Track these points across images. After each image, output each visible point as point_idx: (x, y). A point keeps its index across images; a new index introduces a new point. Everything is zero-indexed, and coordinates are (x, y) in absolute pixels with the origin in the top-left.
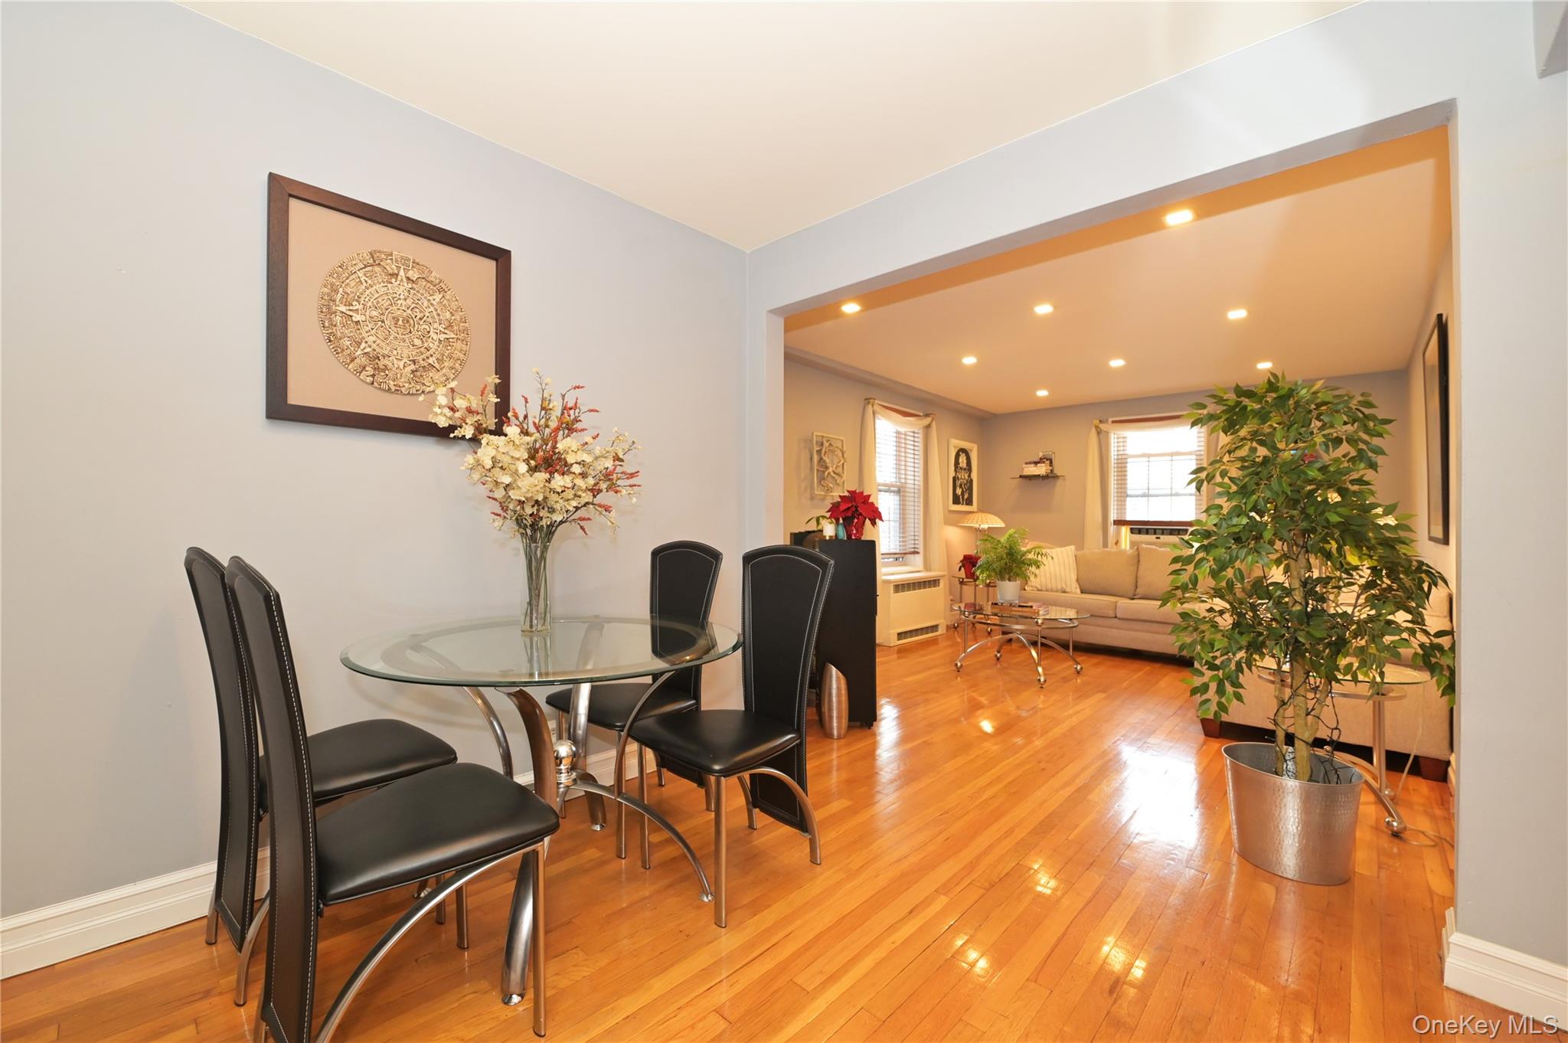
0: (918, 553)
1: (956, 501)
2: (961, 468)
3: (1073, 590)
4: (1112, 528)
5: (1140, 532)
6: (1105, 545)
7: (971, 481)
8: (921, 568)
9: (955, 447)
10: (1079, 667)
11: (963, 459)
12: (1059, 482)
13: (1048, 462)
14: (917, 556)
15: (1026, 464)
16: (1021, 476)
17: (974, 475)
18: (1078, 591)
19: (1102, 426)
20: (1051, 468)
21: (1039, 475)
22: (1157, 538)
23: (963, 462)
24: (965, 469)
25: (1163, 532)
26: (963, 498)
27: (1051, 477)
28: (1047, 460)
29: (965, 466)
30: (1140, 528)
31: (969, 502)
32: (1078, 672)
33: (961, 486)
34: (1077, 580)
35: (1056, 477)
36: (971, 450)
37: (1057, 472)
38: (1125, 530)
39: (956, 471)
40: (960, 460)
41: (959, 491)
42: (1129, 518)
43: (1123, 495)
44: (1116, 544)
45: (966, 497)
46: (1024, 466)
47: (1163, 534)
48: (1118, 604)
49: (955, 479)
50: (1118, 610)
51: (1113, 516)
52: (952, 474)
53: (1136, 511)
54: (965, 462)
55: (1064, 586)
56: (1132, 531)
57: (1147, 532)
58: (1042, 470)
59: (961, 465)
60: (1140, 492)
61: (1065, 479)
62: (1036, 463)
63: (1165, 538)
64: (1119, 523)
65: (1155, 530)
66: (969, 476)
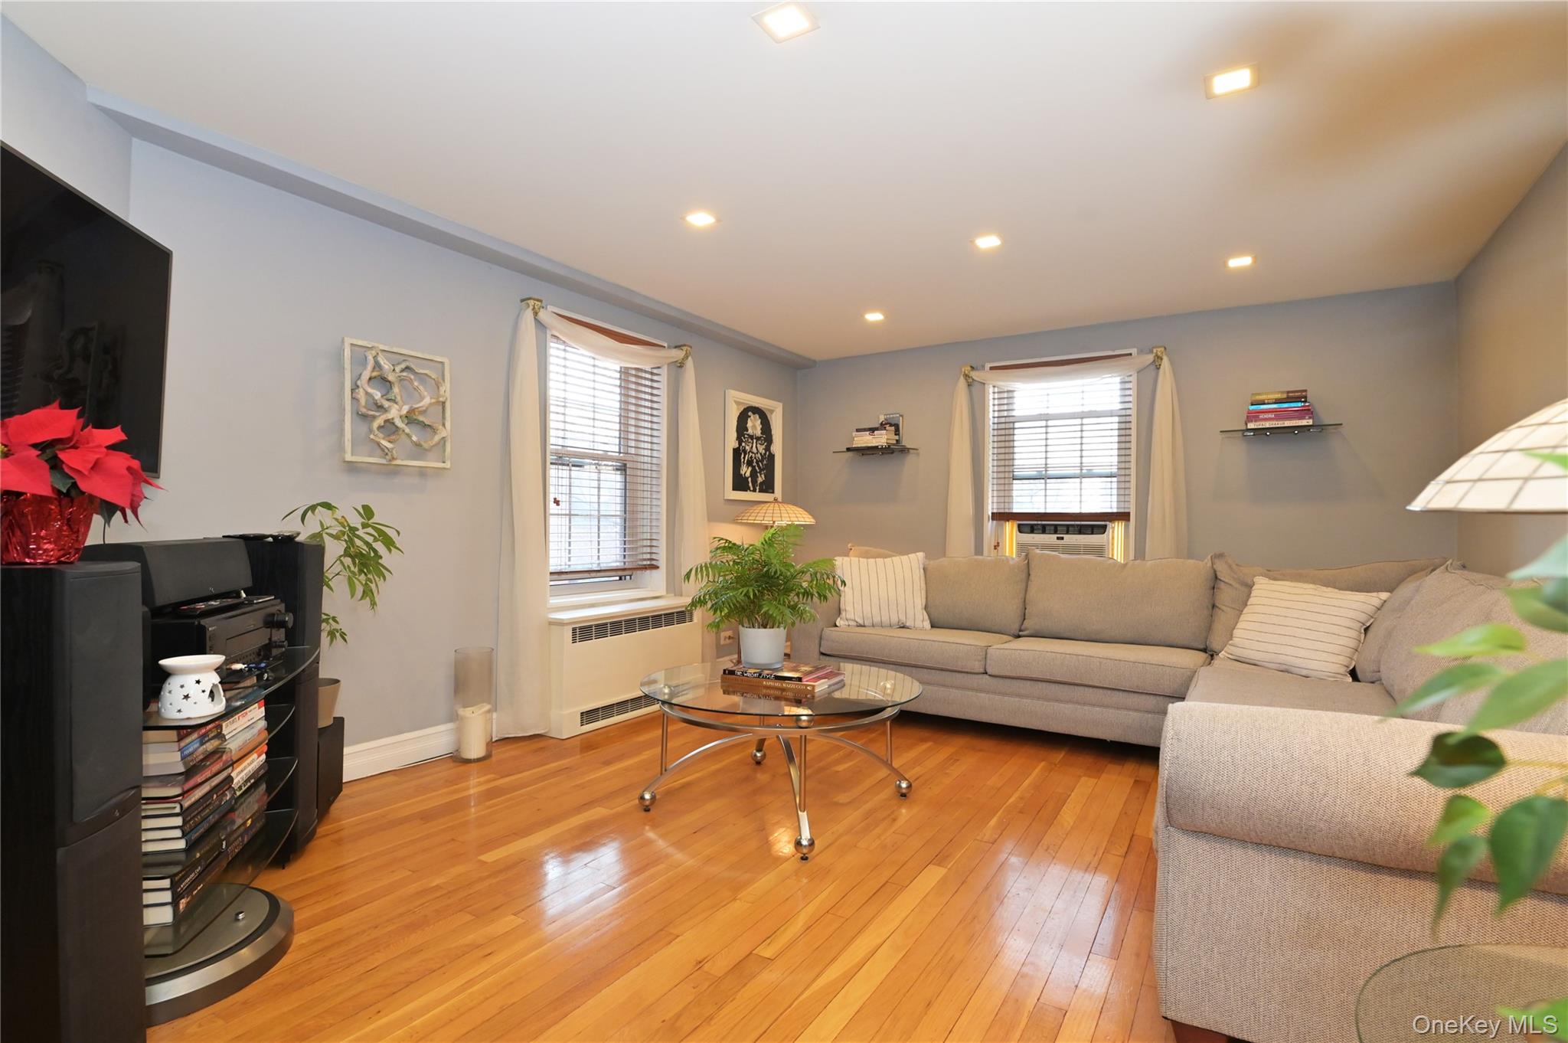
0: (657, 567)
1: (740, 484)
2: (751, 437)
3: (919, 624)
4: (989, 526)
5: (1032, 530)
6: (979, 550)
7: (772, 457)
8: (662, 592)
9: (738, 403)
10: (904, 785)
11: (754, 425)
12: (910, 459)
13: (893, 428)
14: (654, 572)
15: (858, 430)
16: (849, 450)
17: (777, 448)
18: (927, 625)
19: (974, 375)
20: (897, 437)
21: (876, 448)
22: (1058, 538)
23: (754, 427)
24: (758, 439)
25: (1068, 530)
26: (754, 482)
27: (895, 451)
28: (891, 425)
29: (758, 433)
30: (1033, 523)
31: (768, 487)
32: (904, 795)
33: (750, 463)
34: (926, 608)
35: (904, 451)
36: (772, 411)
37: (906, 442)
38: (1010, 528)
39: (739, 439)
40: (750, 424)
41: (746, 471)
42: (1017, 509)
43: (1008, 476)
44: (996, 547)
45: (760, 480)
46: (854, 434)
47: (1067, 533)
48: (990, 650)
49: (737, 453)
50: (988, 662)
51: (991, 507)
52: (732, 442)
53: (1027, 499)
54: (759, 427)
55: (903, 619)
56: (1021, 529)
57: (1044, 530)
58: (881, 439)
59: (750, 431)
60: (1033, 473)
61: (918, 454)
62: (872, 430)
63: (1071, 539)
64: (1001, 517)
65: (1056, 526)
66: (768, 449)
